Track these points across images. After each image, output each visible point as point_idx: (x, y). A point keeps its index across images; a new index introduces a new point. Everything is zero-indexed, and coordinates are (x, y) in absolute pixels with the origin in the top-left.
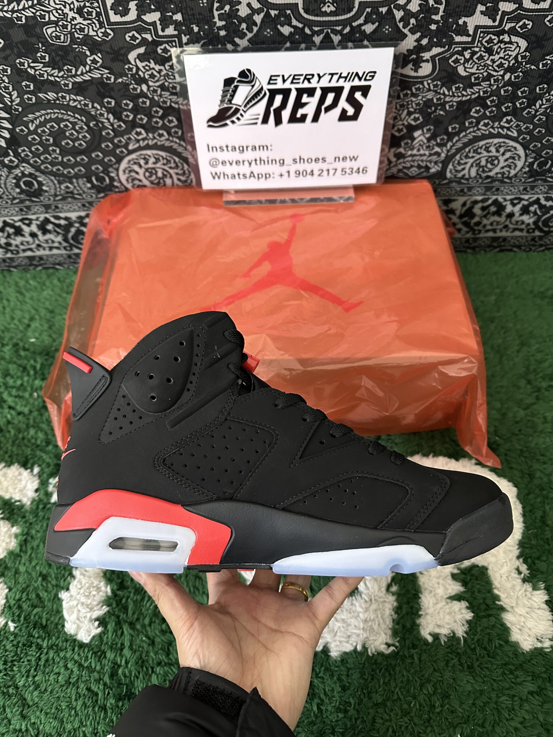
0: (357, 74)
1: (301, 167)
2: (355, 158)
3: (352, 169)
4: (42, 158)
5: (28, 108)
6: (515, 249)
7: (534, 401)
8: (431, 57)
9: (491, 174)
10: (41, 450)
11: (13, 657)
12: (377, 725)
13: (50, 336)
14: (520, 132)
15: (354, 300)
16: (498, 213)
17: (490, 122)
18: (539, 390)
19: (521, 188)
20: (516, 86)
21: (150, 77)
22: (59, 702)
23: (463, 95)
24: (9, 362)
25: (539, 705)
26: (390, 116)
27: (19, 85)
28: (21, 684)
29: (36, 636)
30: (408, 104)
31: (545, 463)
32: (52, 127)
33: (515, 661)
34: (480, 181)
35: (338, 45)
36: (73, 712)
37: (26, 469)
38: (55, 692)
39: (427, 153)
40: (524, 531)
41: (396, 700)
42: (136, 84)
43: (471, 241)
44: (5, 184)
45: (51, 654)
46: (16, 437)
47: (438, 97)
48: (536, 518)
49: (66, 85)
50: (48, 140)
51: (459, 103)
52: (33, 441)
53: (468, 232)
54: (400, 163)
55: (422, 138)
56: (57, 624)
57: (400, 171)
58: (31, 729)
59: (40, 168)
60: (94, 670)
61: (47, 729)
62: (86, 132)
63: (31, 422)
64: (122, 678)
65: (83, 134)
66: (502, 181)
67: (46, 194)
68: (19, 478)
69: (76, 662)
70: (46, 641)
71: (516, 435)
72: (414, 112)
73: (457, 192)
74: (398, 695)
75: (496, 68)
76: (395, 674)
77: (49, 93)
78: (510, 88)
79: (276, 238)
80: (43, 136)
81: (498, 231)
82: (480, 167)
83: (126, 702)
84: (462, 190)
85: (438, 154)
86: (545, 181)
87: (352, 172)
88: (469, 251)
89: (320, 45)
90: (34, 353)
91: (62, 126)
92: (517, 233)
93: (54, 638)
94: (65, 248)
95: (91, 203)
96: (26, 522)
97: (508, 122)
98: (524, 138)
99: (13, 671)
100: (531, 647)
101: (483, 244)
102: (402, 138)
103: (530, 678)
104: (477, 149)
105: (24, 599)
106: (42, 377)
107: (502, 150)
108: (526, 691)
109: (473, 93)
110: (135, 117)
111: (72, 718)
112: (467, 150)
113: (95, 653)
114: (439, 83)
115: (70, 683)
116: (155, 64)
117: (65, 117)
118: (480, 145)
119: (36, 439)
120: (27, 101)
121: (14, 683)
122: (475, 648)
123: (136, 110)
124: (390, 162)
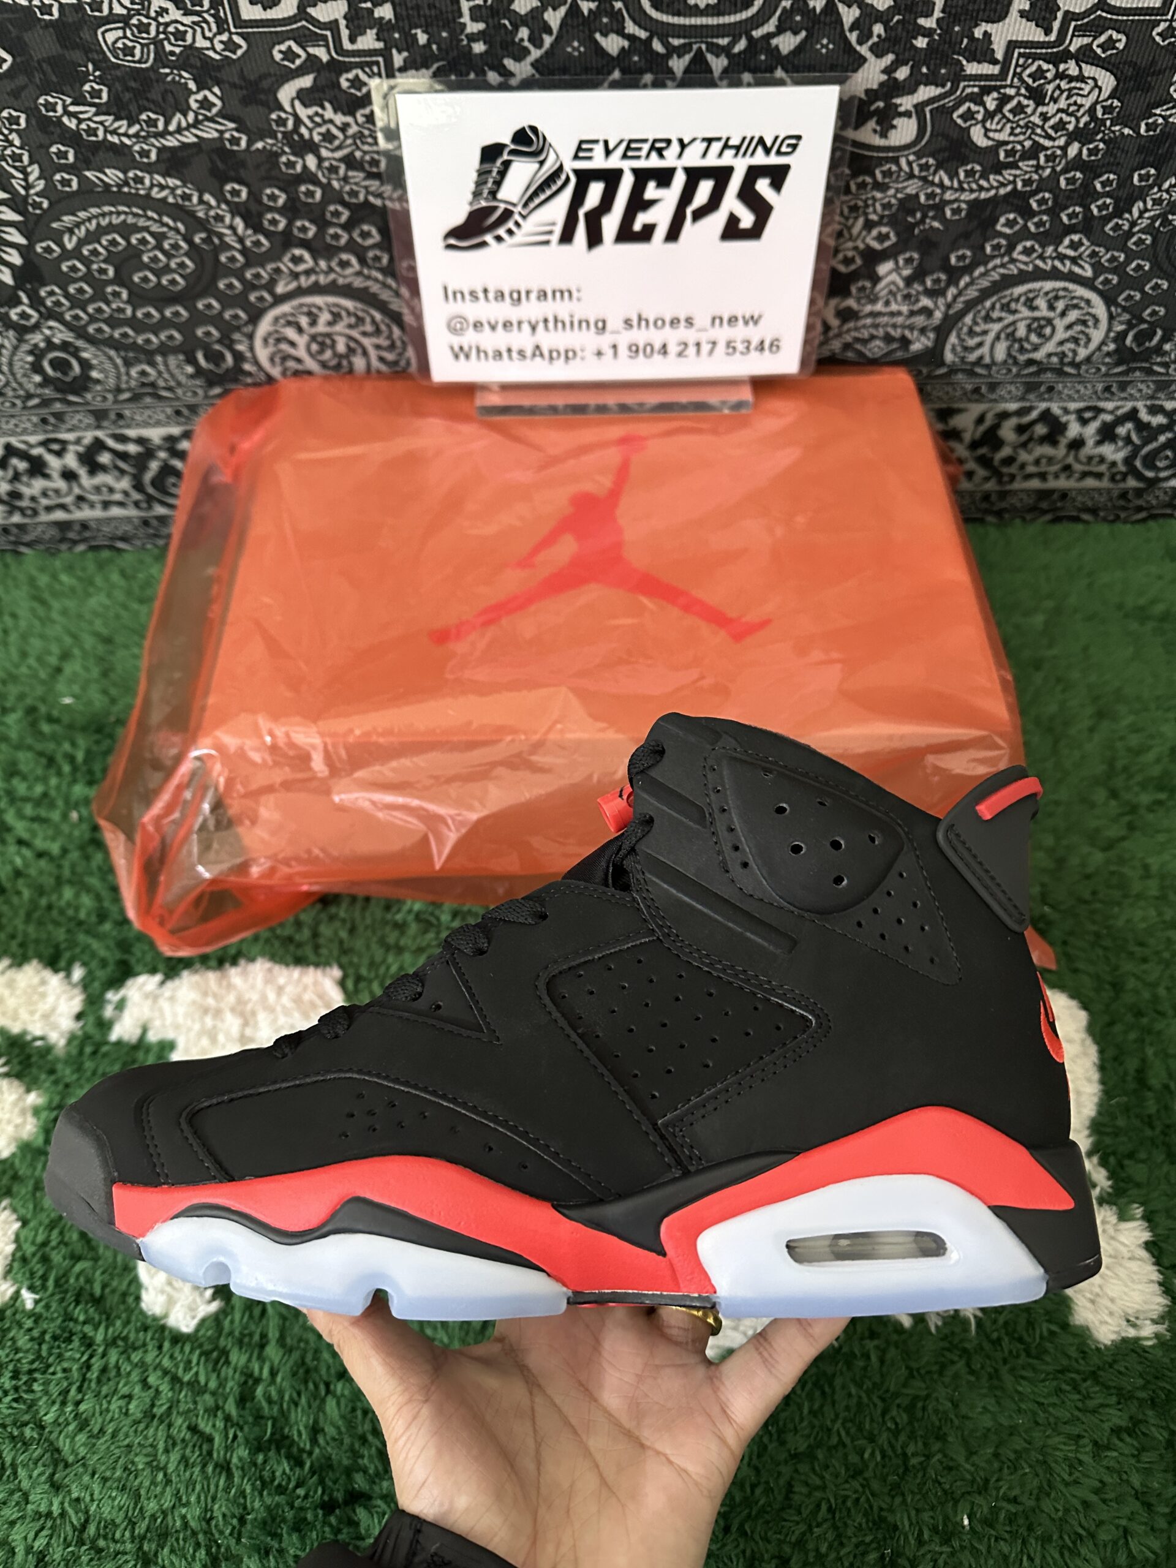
0: (761, 141)
1: (640, 336)
2: (754, 320)
3: (749, 342)
4: (90, 310)
5: (63, 203)
6: (1086, 517)
7: (1123, 833)
8: (916, 106)
9: (1039, 355)
10: (88, 932)
11: (32, 1362)
12: (796, 1497)
13: (105, 692)
14: (1098, 268)
15: (752, 617)
16: (1051, 439)
17: (1037, 247)
18: (1133, 809)
19: (1100, 387)
20: (1091, 170)
21: (324, 140)
22: (131, 1456)
23: (981, 188)
24: (19, 747)
25: (1133, 1456)
26: (829, 230)
27: (43, 151)
28: (49, 1418)
29: (82, 1318)
30: (867, 206)
31: (1145, 960)
32: (113, 242)
33: (1082, 1366)
34: (1014, 370)
35: (721, 79)
36: (160, 1476)
37: (56, 971)
38: (121, 1436)
39: (905, 309)
40: (1101, 1099)
41: (835, 1447)
42: (294, 154)
43: (994, 498)
44: (10, 364)
45: (113, 1356)
46: (34, 903)
47: (929, 191)
48: (1126, 1074)
49: (145, 154)
50: (103, 271)
51: (974, 204)
52: (70, 912)
53: (987, 479)
54: (849, 331)
55: (894, 277)
56: (124, 1295)
57: (847, 346)
58: (71, 1511)
59: (87, 333)
60: (203, 1390)
61: (106, 1511)
62: (186, 254)
63: (66, 873)
64: (264, 1404)
65: (178, 260)
66: (1060, 372)
67: (99, 388)
68: (41, 989)
69: (166, 1372)
70: (102, 1330)
71: (1086, 902)
72: (879, 223)
73: (965, 394)
74: (839, 1435)
75: (1050, 131)
76: (834, 1392)
77: (107, 171)
78: (1078, 175)
79: (588, 487)
80: (93, 262)
81: (1050, 478)
82: (1015, 340)
83: (272, 1454)
84: (977, 390)
85: (928, 312)
86: (1150, 372)
87: (748, 348)
88: (990, 519)
89: (683, 79)
90: (71, 727)
91: (134, 241)
92: (1090, 482)
93: (118, 1323)
94: (137, 504)
95: (193, 409)
96: (56, 1082)
97: (1074, 246)
98: (1107, 281)
99: (33, 1391)
100: (1114, 1337)
101: (1019, 505)
102: (854, 276)
103: (1113, 1400)
104: (1008, 304)
105: (53, 1243)
106: (88, 777)
107: (1060, 305)
108: (1106, 1426)
109: (1002, 185)
110: (290, 224)
111: (159, 1489)
112: (988, 304)
113: (206, 1354)
114: (931, 161)
115: (154, 1416)
116: (335, 111)
117: (142, 223)
118: (1016, 295)
119: (77, 909)
120: (59, 187)
121: (34, 1417)
122: (999, 1339)
123: (292, 210)
124: (827, 327)
